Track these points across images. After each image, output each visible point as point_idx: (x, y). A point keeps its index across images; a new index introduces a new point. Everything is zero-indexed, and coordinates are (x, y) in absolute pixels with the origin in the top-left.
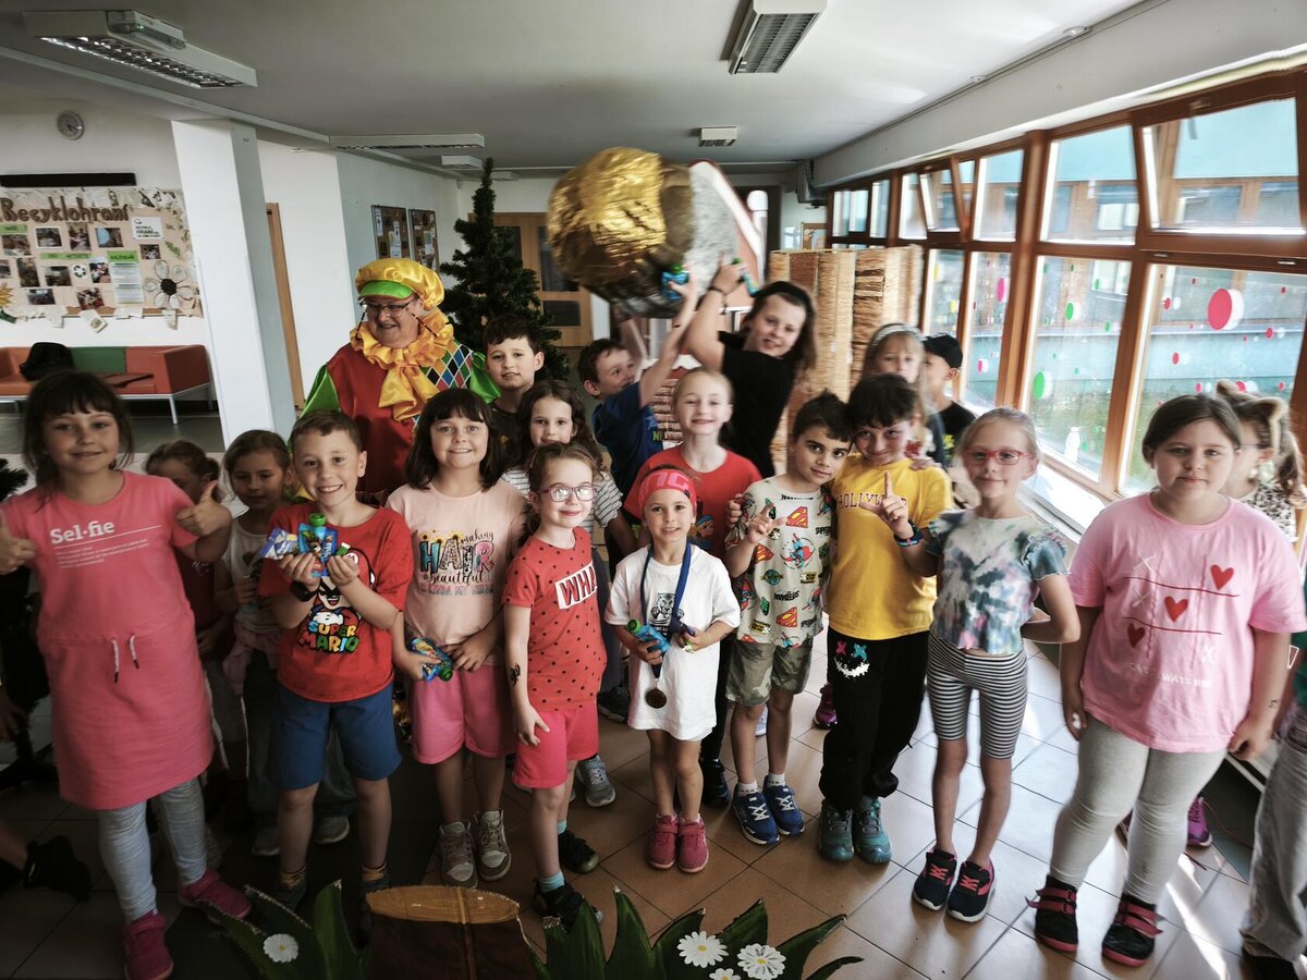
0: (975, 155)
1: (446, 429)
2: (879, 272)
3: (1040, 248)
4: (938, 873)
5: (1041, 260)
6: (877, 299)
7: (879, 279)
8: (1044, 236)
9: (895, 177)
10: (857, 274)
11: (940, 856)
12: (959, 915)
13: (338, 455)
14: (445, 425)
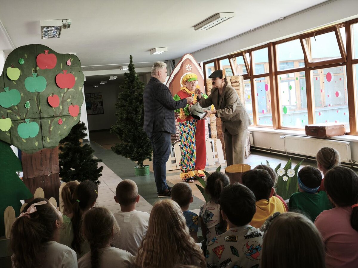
0: (250, 51)
3: (277, 73)
5: (279, 76)
8: (278, 70)
10: (232, 83)
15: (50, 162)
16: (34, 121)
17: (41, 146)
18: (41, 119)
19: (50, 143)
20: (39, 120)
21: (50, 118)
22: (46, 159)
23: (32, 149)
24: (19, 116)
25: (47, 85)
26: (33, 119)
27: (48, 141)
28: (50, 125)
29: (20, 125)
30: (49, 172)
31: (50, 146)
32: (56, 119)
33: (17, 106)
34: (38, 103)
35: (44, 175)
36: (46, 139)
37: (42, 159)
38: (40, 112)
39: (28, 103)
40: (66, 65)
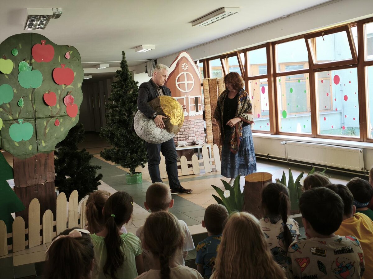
0: (245, 51)
3: (276, 75)
5: (278, 78)
8: (278, 71)
15: (45, 169)
16: (28, 121)
17: (36, 151)
18: (36, 119)
19: (45, 147)
20: (33, 120)
21: (46, 119)
22: (40, 165)
23: (25, 154)
24: (11, 116)
25: (43, 81)
26: (27, 120)
27: (44, 144)
28: (46, 126)
29: (12, 126)
30: (43, 181)
31: (45, 150)
32: (53, 120)
33: (9, 104)
34: (33, 101)
35: (38, 184)
36: (41, 143)
37: (36, 165)
38: (35, 111)
39: (22, 101)
40: (64, 58)
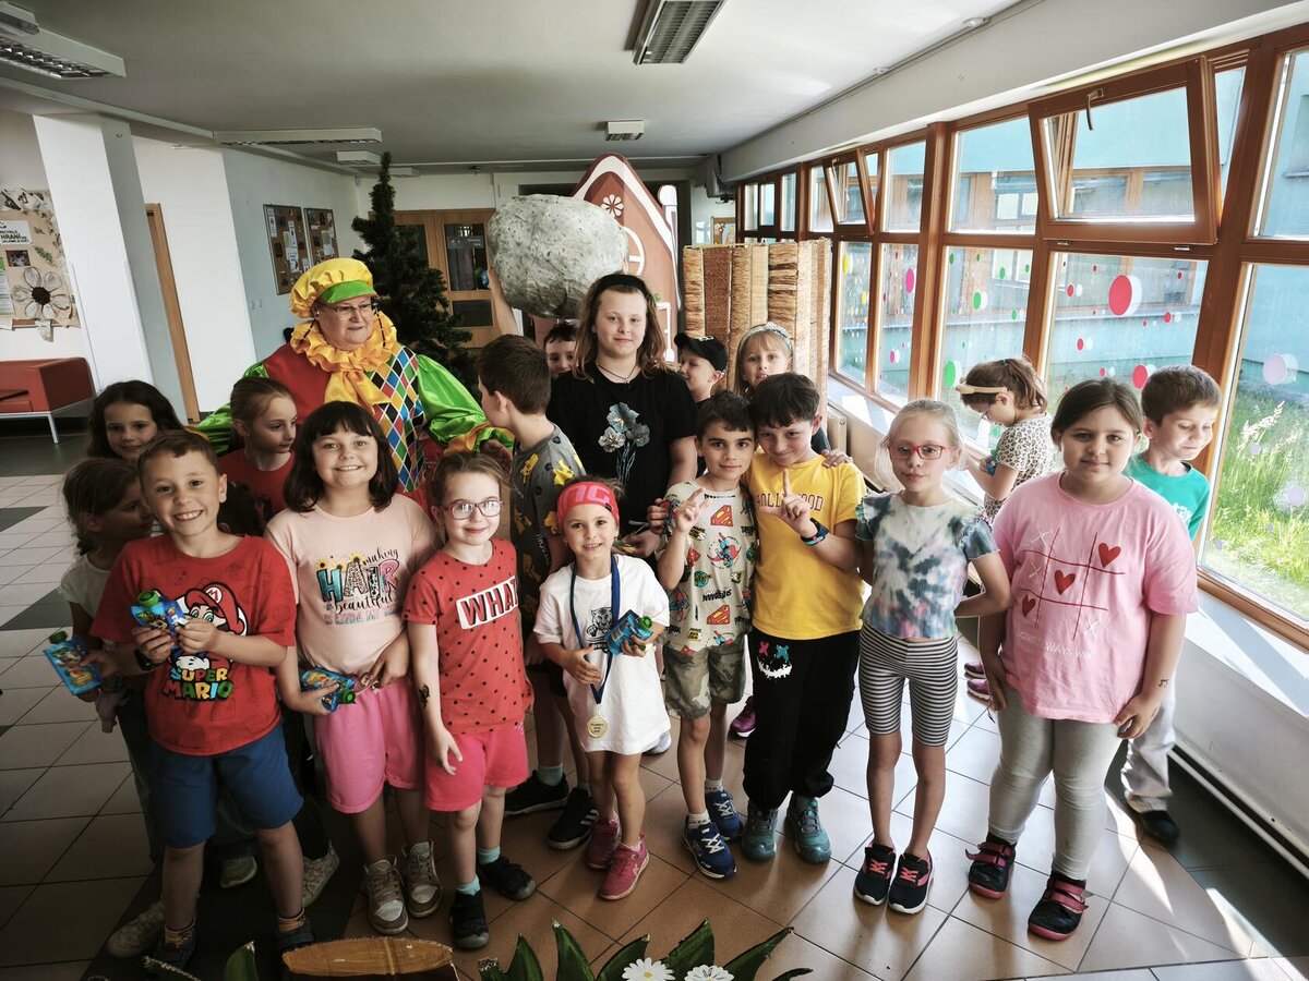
0: (880, 148)
1: (330, 446)
2: (792, 266)
3: (945, 239)
4: (878, 868)
5: (948, 250)
6: (791, 292)
7: (792, 273)
8: (950, 228)
9: (803, 170)
10: (771, 268)
11: (878, 851)
12: (900, 907)
13: (195, 478)
14: (329, 441)
